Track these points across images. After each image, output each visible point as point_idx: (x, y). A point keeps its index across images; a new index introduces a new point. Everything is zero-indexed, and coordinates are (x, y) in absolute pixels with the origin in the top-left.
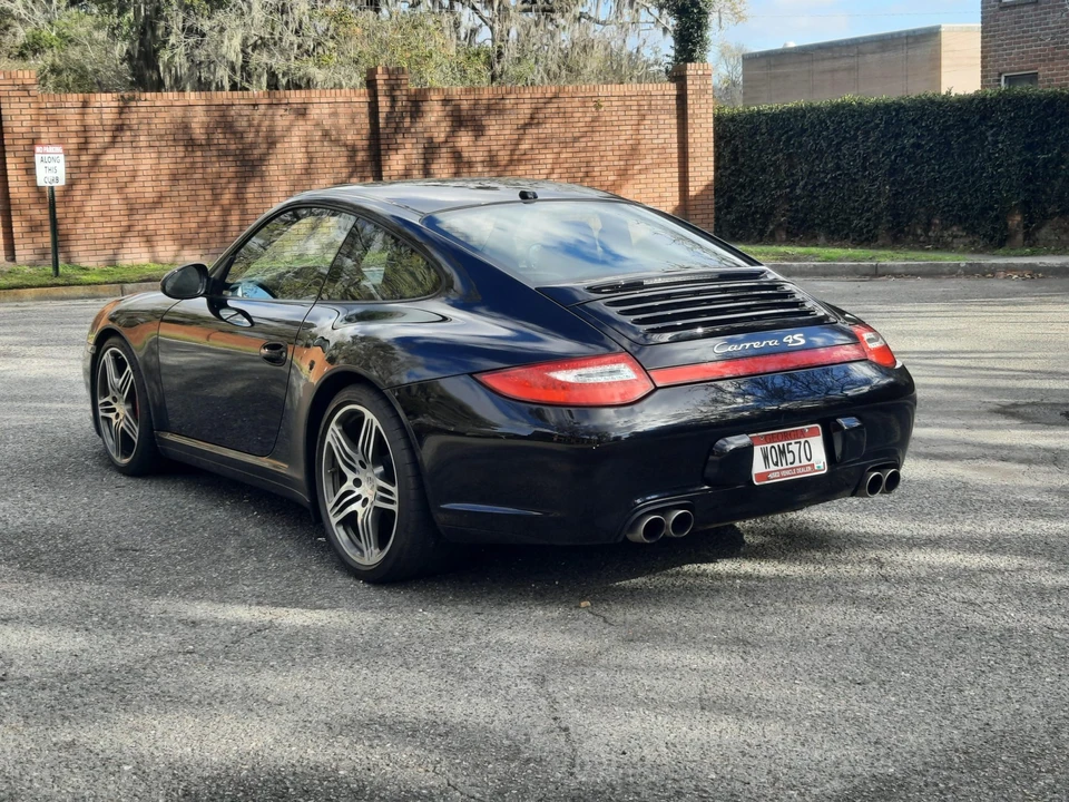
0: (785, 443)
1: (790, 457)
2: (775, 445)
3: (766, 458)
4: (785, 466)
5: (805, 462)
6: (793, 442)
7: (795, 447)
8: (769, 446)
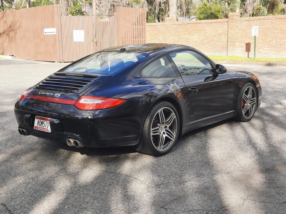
0: (44, 121)
1: (43, 125)
2: (41, 120)
3: (38, 123)
4: (41, 127)
5: (46, 128)
6: (45, 121)
7: (45, 123)
8: (40, 120)
